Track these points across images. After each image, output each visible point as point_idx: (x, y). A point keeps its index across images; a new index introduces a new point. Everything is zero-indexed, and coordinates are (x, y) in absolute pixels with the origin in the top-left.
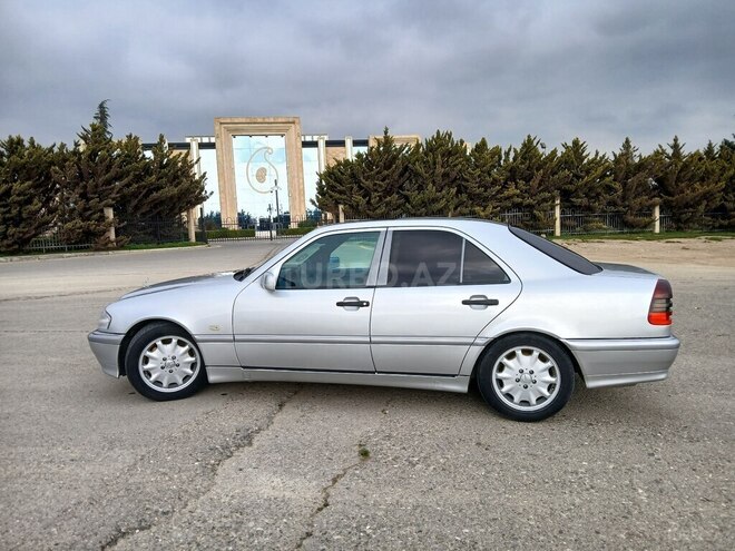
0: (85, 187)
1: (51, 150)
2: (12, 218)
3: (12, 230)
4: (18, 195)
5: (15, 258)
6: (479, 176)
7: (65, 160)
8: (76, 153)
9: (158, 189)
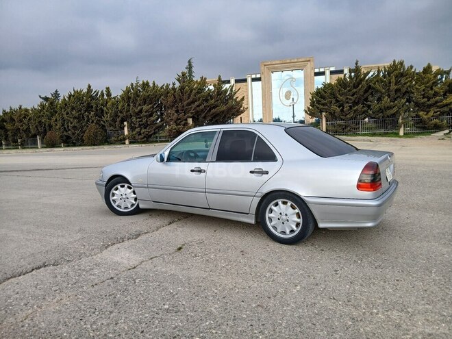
0: (177, 107)
1: (162, 88)
2: (143, 124)
3: (143, 131)
4: (146, 112)
5: (143, 145)
6: (424, 90)
7: (168, 93)
8: (174, 89)
9: (216, 106)
